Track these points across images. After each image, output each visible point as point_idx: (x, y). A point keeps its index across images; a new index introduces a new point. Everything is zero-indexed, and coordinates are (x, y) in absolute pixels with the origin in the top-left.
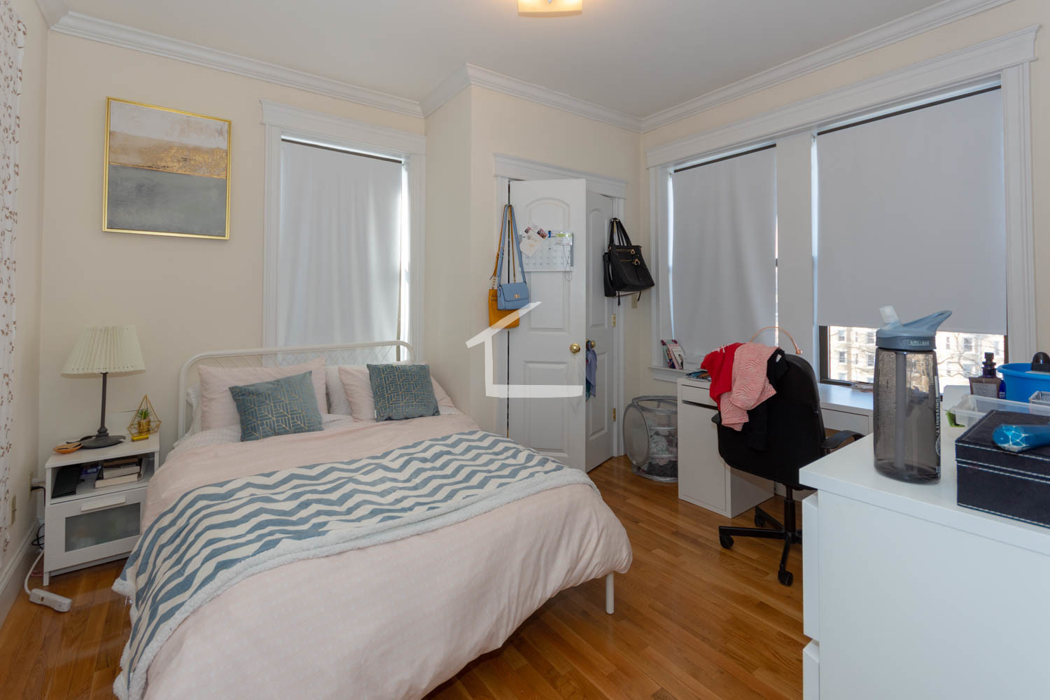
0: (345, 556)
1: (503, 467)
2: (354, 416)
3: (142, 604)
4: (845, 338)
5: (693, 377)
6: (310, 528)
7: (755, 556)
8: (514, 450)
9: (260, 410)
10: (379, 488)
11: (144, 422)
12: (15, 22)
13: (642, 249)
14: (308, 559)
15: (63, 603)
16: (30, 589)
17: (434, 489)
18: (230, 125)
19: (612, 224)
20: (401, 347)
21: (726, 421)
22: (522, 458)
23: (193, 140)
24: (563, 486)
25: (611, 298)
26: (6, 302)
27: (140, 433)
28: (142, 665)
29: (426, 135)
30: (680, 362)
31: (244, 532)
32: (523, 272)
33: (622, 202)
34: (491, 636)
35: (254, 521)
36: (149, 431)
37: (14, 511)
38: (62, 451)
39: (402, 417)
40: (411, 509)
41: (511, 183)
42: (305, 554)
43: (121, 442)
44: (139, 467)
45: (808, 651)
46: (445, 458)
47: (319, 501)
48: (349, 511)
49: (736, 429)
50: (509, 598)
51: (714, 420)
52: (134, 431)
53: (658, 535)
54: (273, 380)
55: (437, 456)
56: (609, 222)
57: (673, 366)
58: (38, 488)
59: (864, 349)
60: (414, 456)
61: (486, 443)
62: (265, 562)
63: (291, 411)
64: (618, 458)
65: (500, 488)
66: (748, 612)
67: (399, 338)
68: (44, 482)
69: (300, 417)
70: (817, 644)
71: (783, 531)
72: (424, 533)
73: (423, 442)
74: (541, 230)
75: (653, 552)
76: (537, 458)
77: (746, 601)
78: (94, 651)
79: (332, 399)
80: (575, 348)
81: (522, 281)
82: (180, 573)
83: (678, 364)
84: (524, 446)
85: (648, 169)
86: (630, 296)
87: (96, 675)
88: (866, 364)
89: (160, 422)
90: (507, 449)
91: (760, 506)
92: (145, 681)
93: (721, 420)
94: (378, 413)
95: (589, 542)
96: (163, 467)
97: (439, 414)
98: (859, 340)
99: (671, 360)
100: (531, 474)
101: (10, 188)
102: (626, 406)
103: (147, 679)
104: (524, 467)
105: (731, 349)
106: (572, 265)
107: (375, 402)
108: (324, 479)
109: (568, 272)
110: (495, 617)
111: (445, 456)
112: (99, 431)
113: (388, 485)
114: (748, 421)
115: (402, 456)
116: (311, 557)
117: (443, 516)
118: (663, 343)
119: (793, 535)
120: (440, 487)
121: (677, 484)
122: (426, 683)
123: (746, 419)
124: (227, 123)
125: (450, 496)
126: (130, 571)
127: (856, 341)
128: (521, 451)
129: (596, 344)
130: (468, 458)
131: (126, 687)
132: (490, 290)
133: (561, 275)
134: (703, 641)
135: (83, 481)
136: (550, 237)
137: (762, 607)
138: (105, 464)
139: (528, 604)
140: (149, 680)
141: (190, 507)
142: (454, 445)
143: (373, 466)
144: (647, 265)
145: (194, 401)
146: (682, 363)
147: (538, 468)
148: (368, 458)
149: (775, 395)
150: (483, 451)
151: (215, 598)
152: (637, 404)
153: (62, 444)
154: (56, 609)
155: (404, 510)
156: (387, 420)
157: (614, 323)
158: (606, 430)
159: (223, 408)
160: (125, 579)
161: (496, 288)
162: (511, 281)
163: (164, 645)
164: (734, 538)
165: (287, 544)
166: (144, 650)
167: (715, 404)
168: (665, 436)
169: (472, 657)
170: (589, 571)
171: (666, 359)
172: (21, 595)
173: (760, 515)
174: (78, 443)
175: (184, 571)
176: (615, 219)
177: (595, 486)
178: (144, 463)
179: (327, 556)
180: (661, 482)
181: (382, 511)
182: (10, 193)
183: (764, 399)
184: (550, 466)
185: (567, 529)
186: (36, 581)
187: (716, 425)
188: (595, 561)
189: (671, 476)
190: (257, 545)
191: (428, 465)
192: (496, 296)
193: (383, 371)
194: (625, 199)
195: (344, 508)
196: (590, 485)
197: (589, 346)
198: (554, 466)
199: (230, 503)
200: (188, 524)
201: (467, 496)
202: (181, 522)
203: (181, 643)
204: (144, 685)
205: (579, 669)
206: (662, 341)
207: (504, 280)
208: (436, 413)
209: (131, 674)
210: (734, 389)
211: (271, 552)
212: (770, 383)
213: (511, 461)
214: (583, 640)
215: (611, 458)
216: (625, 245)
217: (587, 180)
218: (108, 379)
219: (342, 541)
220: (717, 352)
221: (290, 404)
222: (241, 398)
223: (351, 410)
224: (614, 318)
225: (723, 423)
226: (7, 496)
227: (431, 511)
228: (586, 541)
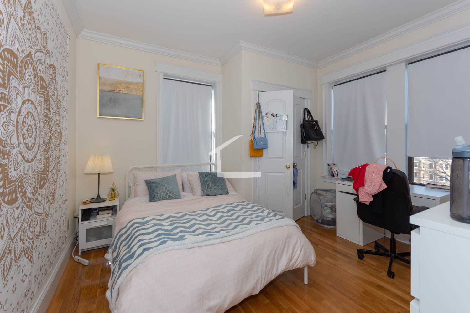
0: (193, 249)
1: (257, 216)
2: (194, 193)
3: (115, 263)
4: (418, 166)
5: (344, 180)
6: (178, 237)
7: (375, 264)
8: (262, 210)
9: (156, 189)
10: (205, 223)
11: (113, 193)
12: (66, 34)
13: (319, 122)
14: (178, 249)
15: (86, 262)
16: (74, 256)
17: (228, 224)
18: (143, 73)
19: (305, 110)
20: (212, 165)
21: (361, 200)
22: (265, 213)
23: (129, 79)
24: (284, 226)
25: (304, 144)
26: (64, 144)
27: (112, 197)
28: (116, 287)
29: (222, 73)
30: (337, 174)
31: (153, 237)
32: (265, 132)
33: (309, 100)
34: (254, 288)
35: (157, 233)
36: (115, 197)
37: (68, 225)
38: (85, 203)
39: (213, 195)
40: (219, 232)
41: (259, 93)
42: (177, 247)
43: (105, 201)
44: (112, 211)
45: (413, 303)
46: (232, 212)
47: (181, 227)
48: (194, 231)
49: (366, 204)
50: (262, 273)
51: (355, 199)
52: (110, 197)
53: (327, 251)
54: (161, 177)
55: (229, 211)
56: (303, 109)
57: (333, 176)
58: (76, 217)
59: (427, 171)
60: (219, 210)
61: (250, 206)
62: (161, 249)
63: (169, 190)
64: (307, 216)
65: (257, 225)
66: (372, 289)
67: (211, 161)
68: (78, 215)
69: (172, 193)
70: (418, 300)
71: (390, 253)
72: (225, 242)
73: (222, 205)
74: (273, 114)
75: (325, 258)
76: (272, 214)
77: (371, 284)
78: (97, 282)
79: (184, 186)
80: (288, 166)
81: (264, 136)
82: (129, 252)
83: (336, 175)
84: (266, 208)
85: (322, 85)
86: (313, 144)
87: (99, 290)
88: (428, 179)
89: (119, 193)
90: (258, 209)
91: (377, 241)
92: (117, 293)
93: (359, 199)
94: (203, 192)
95: (296, 252)
96: (121, 211)
97: (229, 194)
98: (425, 167)
99: (332, 173)
100: (270, 220)
101: (65, 100)
102: (311, 193)
103: (118, 292)
104: (266, 217)
105: (364, 167)
106: (287, 129)
107: (202, 188)
108: (183, 218)
109: (285, 132)
110: (255, 281)
111: (232, 211)
112: (97, 196)
113: (209, 222)
114: (373, 200)
115: (214, 210)
116: (179, 248)
117: (233, 236)
118: (329, 165)
119: (395, 255)
120: (230, 224)
121: (336, 229)
122: (227, 306)
123: (372, 199)
124: (142, 72)
125: (235, 227)
126: (110, 250)
127: (424, 167)
128: (265, 210)
129: (298, 165)
130: (242, 212)
131: (110, 295)
132: (250, 140)
133: (282, 134)
134: (351, 300)
135: (92, 215)
136: (277, 116)
137: (380, 287)
138: (100, 209)
139: (270, 276)
140: (119, 293)
141: (132, 226)
142: (236, 206)
143: (202, 214)
144: (321, 129)
145: (131, 186)
146: (338, 174)
147: (273, 218)
148: (200, 211)
149: (387, 188)
150: (248, 210)
151: (143, 262)
152: (316, 192)
153: (84, 200)
154: (83, 264)
155: (216, 232)
156: (207, 195)
157: (306, 156)
158: (302, 204)
159: (143, 189)
160: (108, 254)
161: (253, 139)
162: (260, 136)
163: (124, 279)
164: (364, 255)
165: (170, 242)
166: (117, 281)
167: (355, 193)
168: (330, 207)
169: (246, 296)
170: (297, 264)
171: (330, 173)
172: (72, 258)
173: (377, 245)
174: (90, 201)
175: (131, 251)
176: (306, 108)
177: (299, 227)
178: (113, 209)
179: (186, 249)
180: (328, 228)
181: (207, 232)
182: (65, 101)
183: (381, 190)
184: (278, 217)
185: (286, 245)
186: (76, 253)
187: (355, 202)
188: (299, 260)
189: (333, 226)
190: (158, 243)
191: (225, 214)
192: (253, 143)
193: (205, 175)
194: (311, 99)
195: (191, 230)
196: (297, 226)
197: (294, 166)
198: (280, 217)
199: (147, 226)
200: (131, 234)
201: (243, 228)
202: (129, 232)
203: (130, 279)
204: (117, 295)
205: (292, 307)
206: (328, 164)
207: (257, 136)
208: (227, 193)
209: (113, 290)
210: (366, 185)
211: (164, 245)
212: (384, 182)
213: (261, 214)
214: (294, 295)
215: (304, 216)
216: (311, 120)
217: (294, 91)
218: (100, 176)
219: (191, 243)
220: (357, 168)
221: (168, 187)
222: (149, 184)
223: (192, 191)
224: (306, 153)
225: (360, 201)
226: (66, 219)
227: (227, 233)
228: (295, 251)
